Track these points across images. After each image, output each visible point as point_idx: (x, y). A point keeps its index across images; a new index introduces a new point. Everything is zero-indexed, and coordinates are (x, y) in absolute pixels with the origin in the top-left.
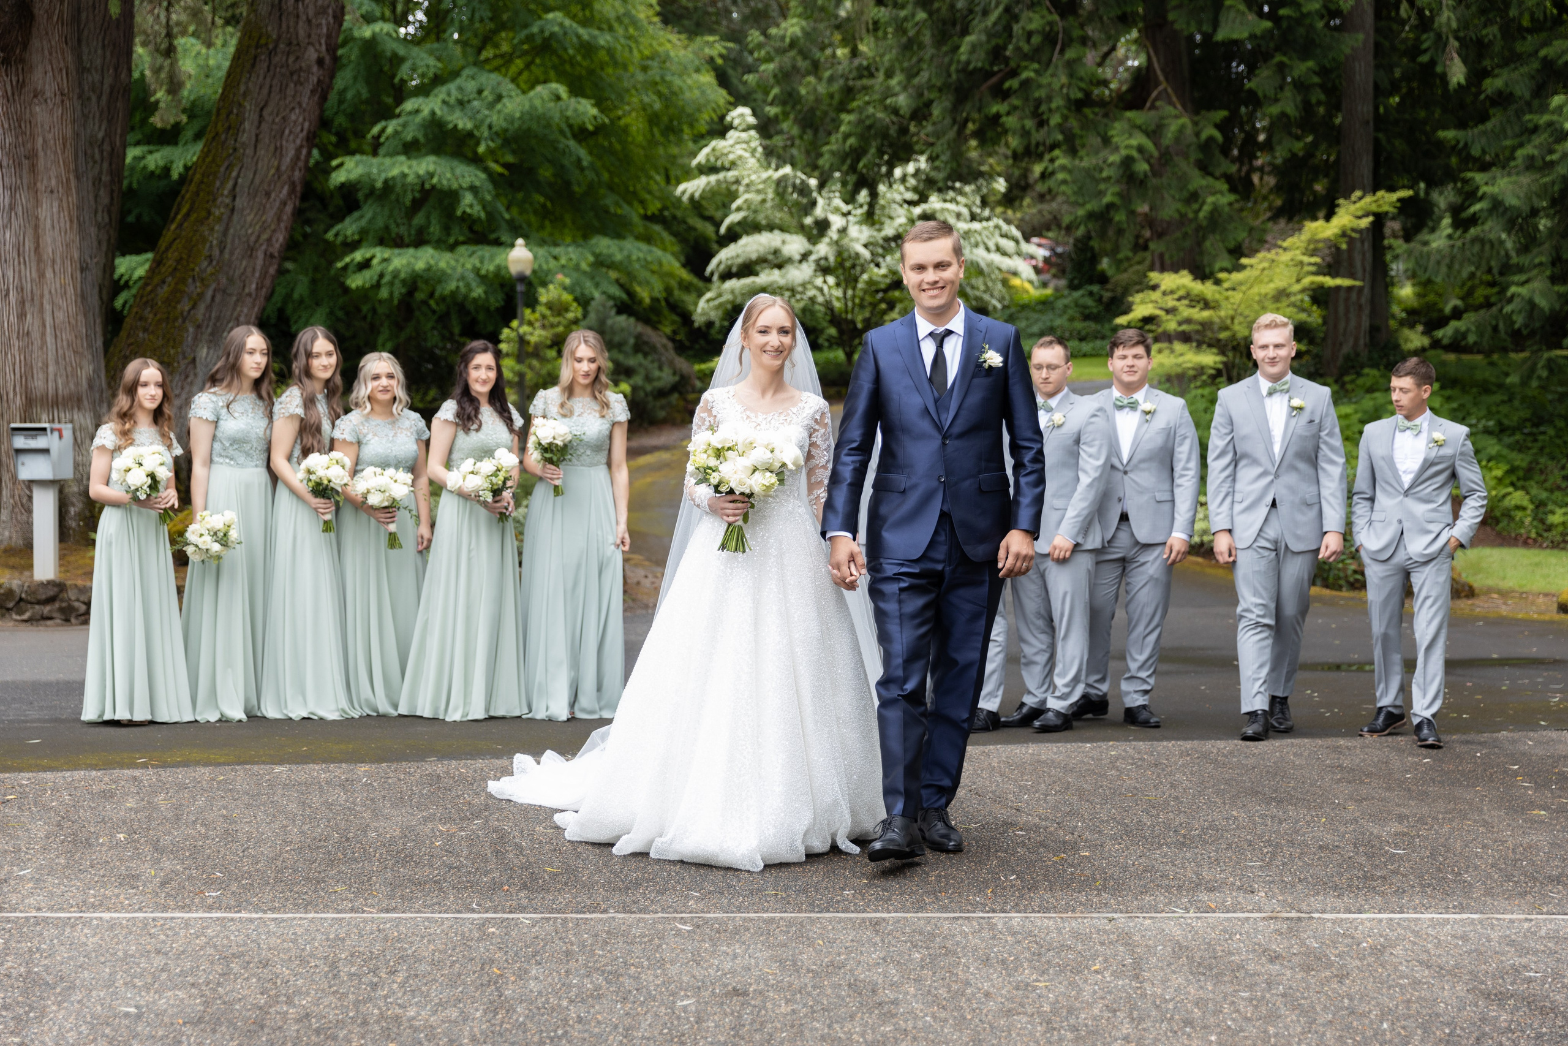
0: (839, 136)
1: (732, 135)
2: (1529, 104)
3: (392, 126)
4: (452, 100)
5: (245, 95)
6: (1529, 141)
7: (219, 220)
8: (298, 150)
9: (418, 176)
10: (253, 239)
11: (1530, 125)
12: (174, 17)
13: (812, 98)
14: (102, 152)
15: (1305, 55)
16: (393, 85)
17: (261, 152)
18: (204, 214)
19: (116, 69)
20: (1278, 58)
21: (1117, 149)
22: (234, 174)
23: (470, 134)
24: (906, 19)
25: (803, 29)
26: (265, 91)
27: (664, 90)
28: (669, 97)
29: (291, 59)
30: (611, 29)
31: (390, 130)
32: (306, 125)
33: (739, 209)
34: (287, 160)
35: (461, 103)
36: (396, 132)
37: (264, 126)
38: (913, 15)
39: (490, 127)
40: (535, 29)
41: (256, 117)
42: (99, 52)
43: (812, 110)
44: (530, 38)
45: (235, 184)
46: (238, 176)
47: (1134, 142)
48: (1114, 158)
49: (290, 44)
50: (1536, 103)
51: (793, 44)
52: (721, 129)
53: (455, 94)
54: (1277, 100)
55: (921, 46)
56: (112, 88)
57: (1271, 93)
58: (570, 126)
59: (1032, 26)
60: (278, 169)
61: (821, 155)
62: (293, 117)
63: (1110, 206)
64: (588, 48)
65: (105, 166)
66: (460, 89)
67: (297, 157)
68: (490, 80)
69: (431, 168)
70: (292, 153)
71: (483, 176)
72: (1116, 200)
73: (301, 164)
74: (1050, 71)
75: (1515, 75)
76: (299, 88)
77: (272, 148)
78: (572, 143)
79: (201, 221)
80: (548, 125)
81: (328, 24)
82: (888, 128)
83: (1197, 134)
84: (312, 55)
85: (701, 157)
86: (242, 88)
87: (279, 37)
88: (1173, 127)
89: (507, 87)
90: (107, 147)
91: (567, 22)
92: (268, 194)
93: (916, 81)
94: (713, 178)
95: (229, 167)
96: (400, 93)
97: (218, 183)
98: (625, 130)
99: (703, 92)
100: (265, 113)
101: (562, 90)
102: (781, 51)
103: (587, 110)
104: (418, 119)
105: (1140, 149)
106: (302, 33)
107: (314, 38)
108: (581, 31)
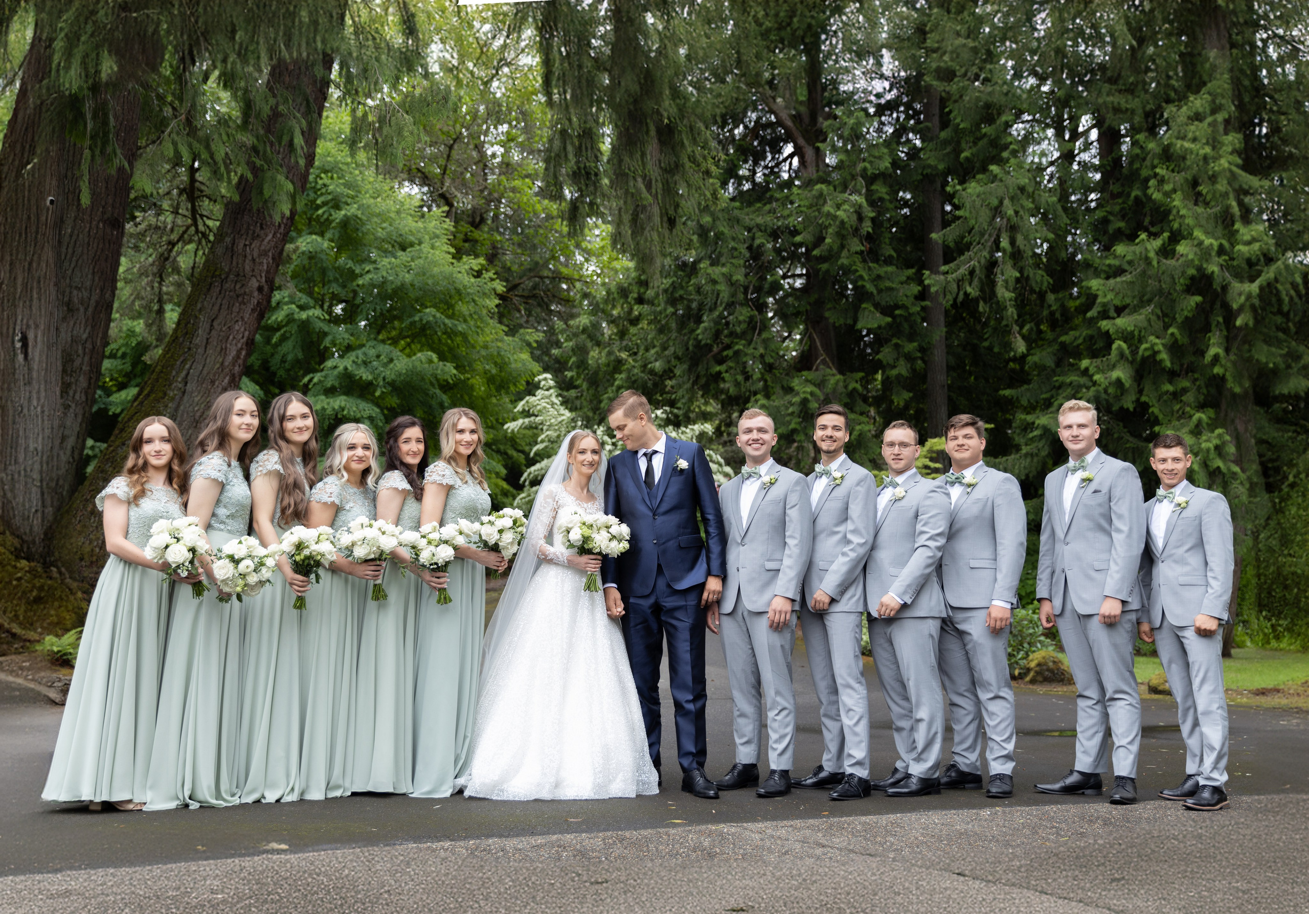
0: (614, 388)
1: (540, 393)
2: (1054, 371)
3: (317, 377)
4: (360, 361)
5: (200, 310)
6: (1058, 395)
7: (173, 399)
8: (239, 352)
9: (334, 409)
10: (198, 414)
11: (1057, 384)
12: (164, 289)
13: (595, 366)
14: (84, 349)
15: (911, 339)
16: (319, 350)
17: (210, 351)
18: (161, 394)
19: (102, 290)
20: (895, 341)
21: (798, 394)
22: (187, 366)
23: (370, 383)
24: (661, 313)
25: (591, 322)
26: (216, 308)
27: (499, 361)
28: (502, 365)
29: (238, 287)
30: (465, 321)
31: (315, 380)
32: (247, 333)
33: (542, 441)
34: (229, 358)
35: (365, 363)
36: (320, 381)
37: (214, 332)
38: (665, 310)
39: (384, 379)
40: (417, 318)
41: (208, 326)
42: (90, 276)
43: (596, 373)
44: (413, 323)
45: (188, 374)
46: (190, 368)
47: (808, 390)
48: (796, 399)
49: (238, 275)
50: (1058, 370)
51: (584, 330)
52: (532, 388)
53: (361, 356)
54: (894, 367)
55: (670, 330)
56: (97, 303)
57: (891, 362)
58: (438, 380)
59: (741, 318)
60: (222, 364)
61: (600, 402)
62: (237, 327)
63: (794, 431)
64: (451, 333)
65: (87, 358)
66: (365, 354)
67: (238, 356)
68: (385, 349)
69: (343, 404)
70: (234, 353)
71: (378, 410)
72: (798, 427)
73: (240, 361)
74: (752, 346)
75: (1044, 353)
76: (243, 307)
77: (219, 349)
78: (438, 391)
79: (158, 400)
80: (423, 379)
81: (268, 263)
82: (646, 383)
83: (846, 387)
84: (254, 283)
85: (520, 406)
86: (199, 306)
87: (230, 270)
88: (832, 381)
89: (396, 353)
90: (89, 346)
91: (438, 315)
92: (213, 382)
93: (667, 353)
94: (527, 420)
95: (184, 362)
96: (324, 355)
97: (174, 373)
98: (472, 388)
99: (524, 364)
100: (215, 324)
101: (435, 357)
102: (575, 335)
103: (449, 370)
104: (336, 372)
105: (812, 394)
106: (247, 268)
107: (257, 272)
108: (447, 321)
